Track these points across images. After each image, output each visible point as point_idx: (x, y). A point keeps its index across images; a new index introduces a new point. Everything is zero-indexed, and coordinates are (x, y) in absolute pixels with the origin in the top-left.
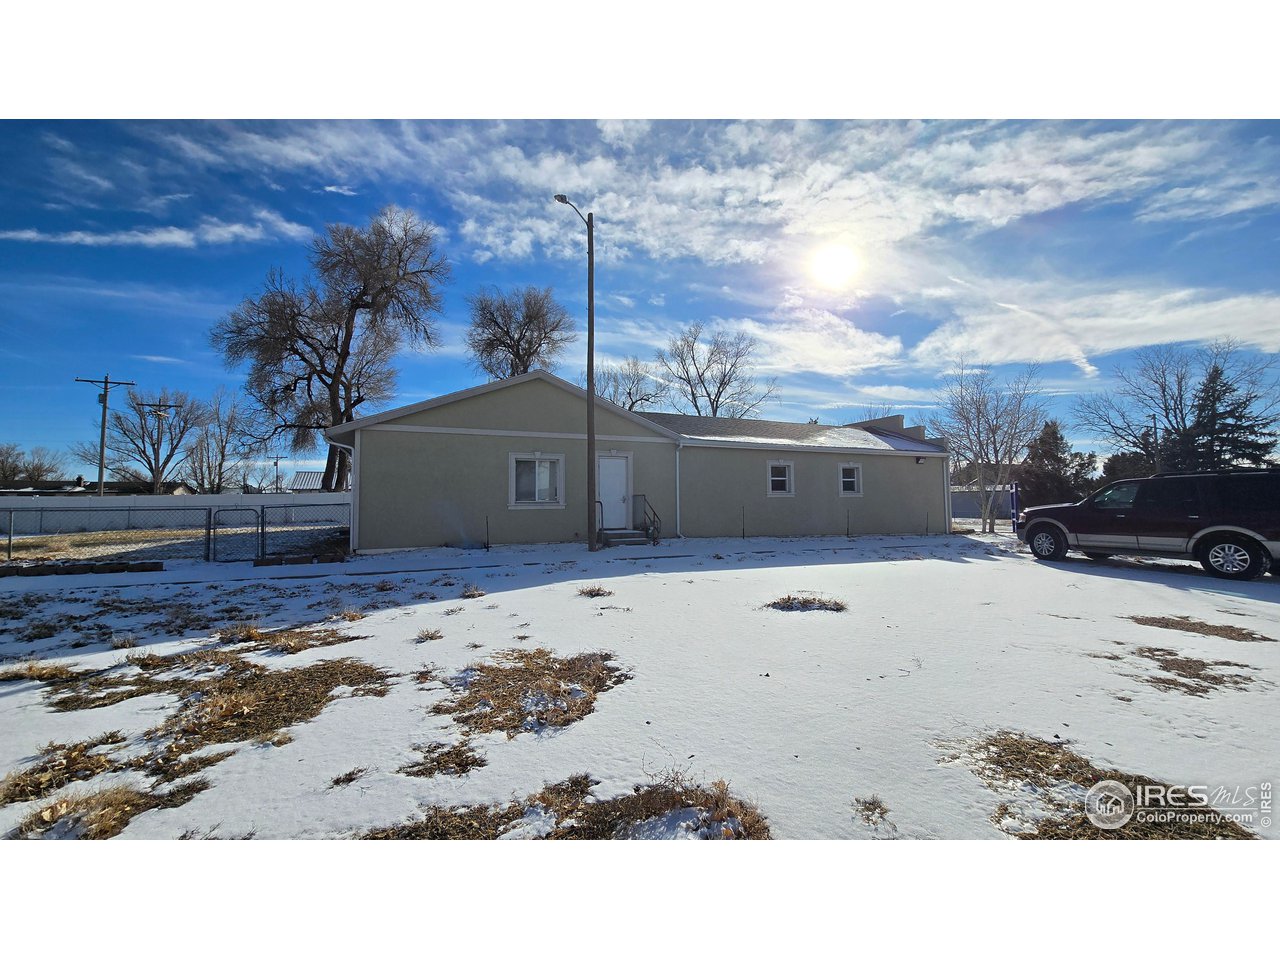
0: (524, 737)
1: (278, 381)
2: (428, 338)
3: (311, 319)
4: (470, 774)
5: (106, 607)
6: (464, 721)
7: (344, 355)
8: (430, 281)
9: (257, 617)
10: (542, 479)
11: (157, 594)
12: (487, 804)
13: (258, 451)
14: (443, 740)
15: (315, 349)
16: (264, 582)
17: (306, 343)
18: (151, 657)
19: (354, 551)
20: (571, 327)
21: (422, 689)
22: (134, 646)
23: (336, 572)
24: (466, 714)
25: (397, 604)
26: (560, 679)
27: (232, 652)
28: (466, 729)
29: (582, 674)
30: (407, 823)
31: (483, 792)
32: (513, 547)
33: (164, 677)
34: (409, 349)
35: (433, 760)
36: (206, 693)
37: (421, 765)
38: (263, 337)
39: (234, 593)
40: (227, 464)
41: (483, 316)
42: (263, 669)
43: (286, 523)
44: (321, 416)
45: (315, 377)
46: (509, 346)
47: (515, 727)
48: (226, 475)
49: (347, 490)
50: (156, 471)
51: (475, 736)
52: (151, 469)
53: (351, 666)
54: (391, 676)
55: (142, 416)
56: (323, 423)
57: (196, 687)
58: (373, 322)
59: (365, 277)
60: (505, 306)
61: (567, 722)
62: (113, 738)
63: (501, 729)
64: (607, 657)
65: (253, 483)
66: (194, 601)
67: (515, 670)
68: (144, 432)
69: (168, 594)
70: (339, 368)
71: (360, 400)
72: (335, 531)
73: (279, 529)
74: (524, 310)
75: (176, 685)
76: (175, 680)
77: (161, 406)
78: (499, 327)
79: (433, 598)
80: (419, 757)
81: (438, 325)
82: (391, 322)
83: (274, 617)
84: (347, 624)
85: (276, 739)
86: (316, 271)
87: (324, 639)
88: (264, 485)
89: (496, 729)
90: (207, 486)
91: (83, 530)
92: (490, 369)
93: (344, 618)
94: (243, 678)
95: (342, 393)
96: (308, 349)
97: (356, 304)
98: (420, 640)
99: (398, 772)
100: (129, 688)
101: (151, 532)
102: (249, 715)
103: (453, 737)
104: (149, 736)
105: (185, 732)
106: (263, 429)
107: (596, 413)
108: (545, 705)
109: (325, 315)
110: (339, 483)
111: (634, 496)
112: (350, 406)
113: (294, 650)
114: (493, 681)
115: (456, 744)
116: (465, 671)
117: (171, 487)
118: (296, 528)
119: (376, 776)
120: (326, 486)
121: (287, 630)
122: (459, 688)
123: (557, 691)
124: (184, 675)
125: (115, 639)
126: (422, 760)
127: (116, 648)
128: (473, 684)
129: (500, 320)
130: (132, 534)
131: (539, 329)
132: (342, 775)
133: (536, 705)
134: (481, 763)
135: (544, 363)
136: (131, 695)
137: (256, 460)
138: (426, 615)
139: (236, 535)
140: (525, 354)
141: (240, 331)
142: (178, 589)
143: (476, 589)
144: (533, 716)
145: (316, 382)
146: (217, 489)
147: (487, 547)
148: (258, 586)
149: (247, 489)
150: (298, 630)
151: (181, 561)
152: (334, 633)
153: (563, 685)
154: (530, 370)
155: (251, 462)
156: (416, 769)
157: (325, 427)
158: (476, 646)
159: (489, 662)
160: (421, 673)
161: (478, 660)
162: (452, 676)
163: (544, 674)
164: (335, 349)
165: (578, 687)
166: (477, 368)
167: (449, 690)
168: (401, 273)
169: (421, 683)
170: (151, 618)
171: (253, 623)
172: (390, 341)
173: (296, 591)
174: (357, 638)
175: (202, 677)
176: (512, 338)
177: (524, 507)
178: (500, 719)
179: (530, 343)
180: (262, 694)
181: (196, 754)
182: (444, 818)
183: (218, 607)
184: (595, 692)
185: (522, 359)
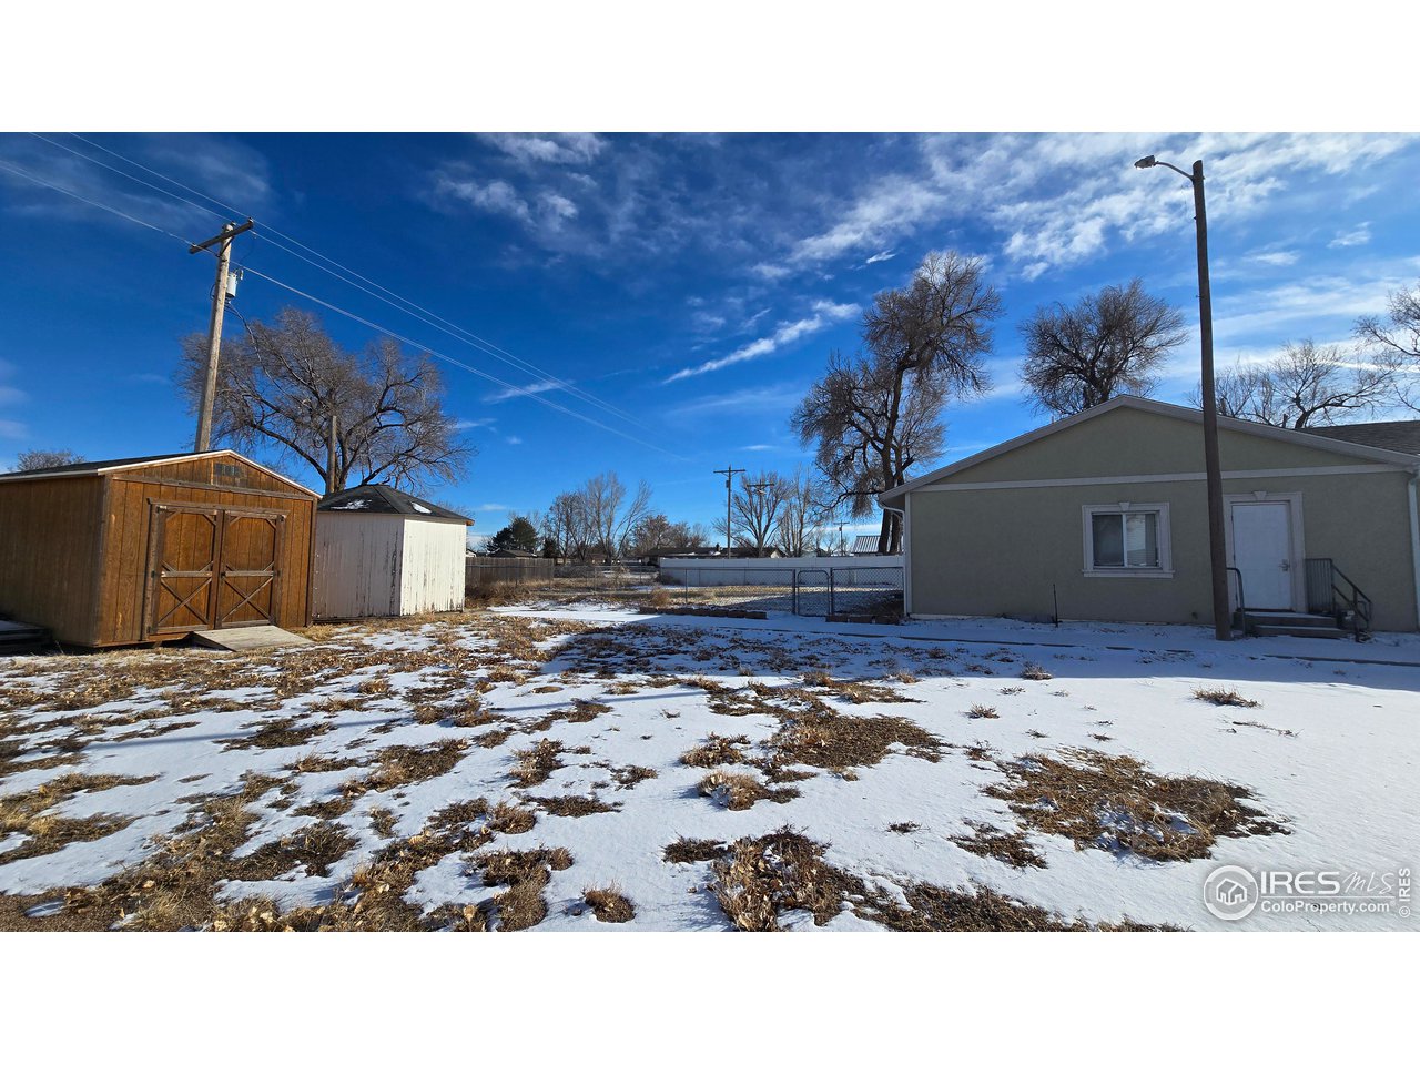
0: (1096, 855)
1: (840, 453)
2: (977, 383)
3: (864, 390)
4: (1026, 869)
5: (737, 643)
6: (1023, 812)
7: (895, 417)
8: (976, 320)
9: (829, 666)
10: (1134, 538)
11: (764, 638)
12: (1046, 909)
13: (827, 518)
14: (996, 825)
15: (868, 418)
16: (833, 636)
17: (861, 414)
18: (762, 686)
19: (908, 615)
20: (1176, 323)
21: (975, 766)
22: (752, 675)
23: (892, 634)
24: (1024, 806)
25: (950, 674)
26: (1155, 800)
27: (813, 692)
28: (1024, 821)
29: (1192, 804)
30: (958, 891)
31: (1042, 895)
32: (1092, 624)
33: (770, 703)
34: (958, 400)
35: (985, 841)
36: (796, 722)
37: (973, 841)
38: (827, 415)
39: (812, 644)
40: (805, 531)
41: (1044, 342)
42: (835, 712)
43: (850, 584)
44: (875, 481)
45: (869, 445)
46: (1080, 371)
47: (1085, 839)
48: (805, 540)
49: (900, 553)
50: (760, 538)
51: (1032, 832)
52: (757, 538)
53: (905, 726)
54: (943, 745)
55: (750, 496)
56: (877, 488)
57: (790, 715)
58: (919, 380)
59: (910, 337)
60: (1071, 323)
61: (1164, 857)
62: (742, 740)
63: (1068, 835)
64: (1242, 792)
65: (824, 547)
66: (787, 647)
67: (1089, 774)
68: (752, 508)
69: (771, 638)
70: (890, 432)
71: (910, 461)
72: (891, 593)
73: (844, 590)
74: (1099, 321)
75: (777, 711)
76: (777, 707)
77: (761, 486)
78: (1066, 350)
79: (988, 673)
80: (971, 833)
81: (988, 365)
82: (936, 375)
83: (842, 668)
84: (901, 685)
85: (845, 774)
86: (867, 344)
87: (882, 695)
88: (832, 549)
89: (1061, 833)
90: (792, 551)
91: (720, 584)
92: (1053, 404)
93: (899, 679)
94: (819, 716)
95: (893, 457)
96: (862, 419)
97: (903, 366)
98: (975, 715)
99: (949, 839)
100: (750, 706)
101: (758, 588)
102: (825, 748)
103: (1009, 825)
104: (763, 745)
105: (784, 748)
106: (830, 498)
107: (1223, 442)
108: (1130, 827)
109: (876, 384)
110: (894, 546)
111: (1307, 561)
112: (901, 468)
113: (858, 701)
114: (1059, 779)
115: (1012, 834)
116: (1023, 759)
117: (769, 551)
118: (858, 589)
119: (928, 835)
120: (882, 549)
121: (852, 682)
122: (1016, 775)
123: (1149, 814)
124: (782, 704)
125: (742, 668)
126: (974, 837)
127: (742, 675)
128: (1033, 776)
129: (1065, 342)
130: (748, 589)
131: (1124, 339)
132: (898, 824)
133: (1117, 822)
134: (1041, 864)
135: (1134, 383)
136: (752, 712)
137: (825, 527)
138: (981, 689)
139: (813, 593)
140: (1103, 377)
141: (811, 413)
142: (775, 635)
143: (1041, 670)
144: (1111, 833)
145: (870, 450)
146: (799, 553)
147: (1055, 621)
148: (830, 640)
149: (820, 553)
150: (861, 684)
151: (777, 613)
152: (890, 692)
153: (1158, 808)
154: (1113, 395)
155: (822, 529)
156: (967, 843)
157: (880, 492)
158: (1038, 735)
159: (1053, 756)
160: (974, 749)
161: (1040, 751)
162: (1009, 761)
163: (1130, 788)
164: (886, 415)
165: (1183, 817)
166: (1037, 405)
167: (1005, 775)
168: (945, 320)
169: (973, 759)
170: (760, 656)
171: (827, 671)
172: (937, 396)
173: (859, 647)
174: (911, 700)
175: (793, 709)
176: (1083, 360)
177: (1104, 574)
178: (1065, 824)
179: (1110, 361)
180: (835, 733)
181: (791, 767)
182: (996, 902)
183: (802, 654)
184: (1215, 833)
185: (1098, 383)
